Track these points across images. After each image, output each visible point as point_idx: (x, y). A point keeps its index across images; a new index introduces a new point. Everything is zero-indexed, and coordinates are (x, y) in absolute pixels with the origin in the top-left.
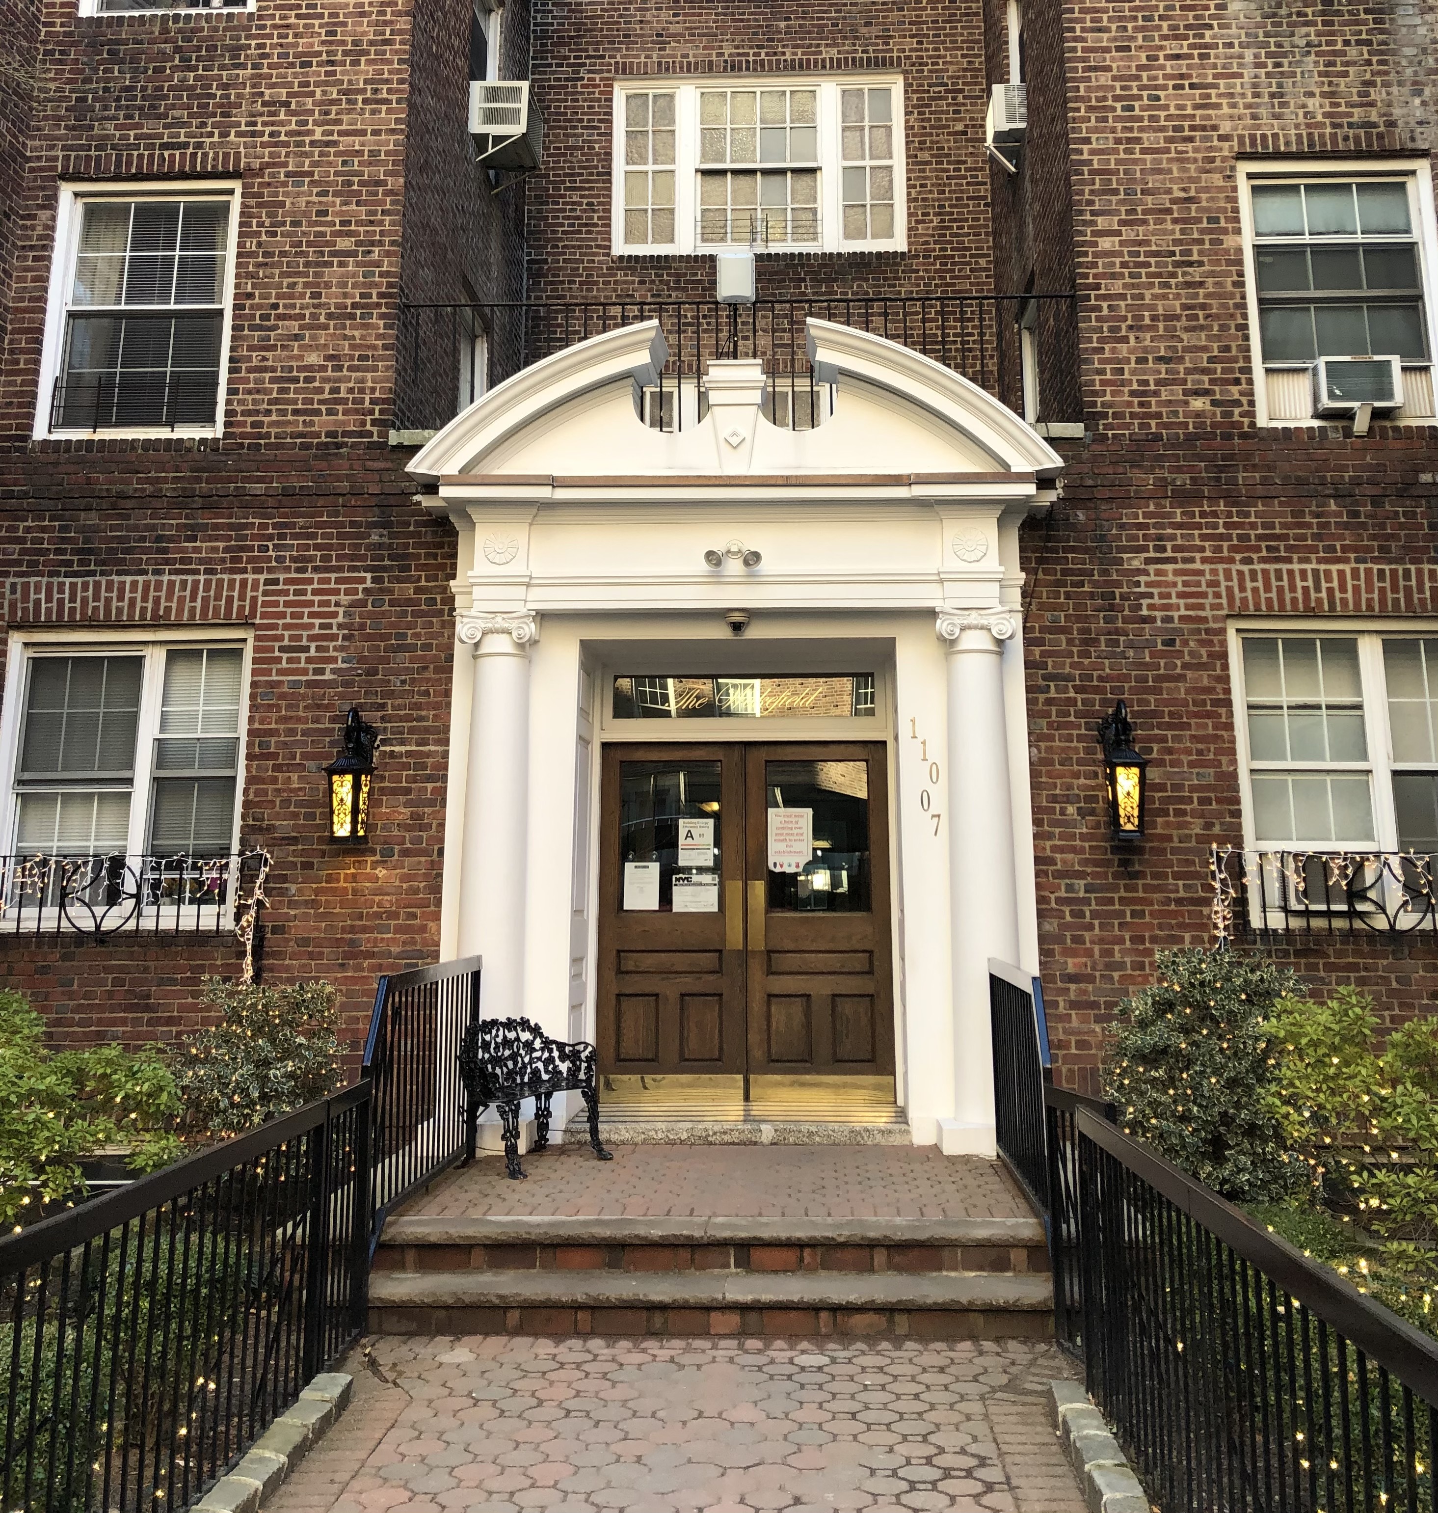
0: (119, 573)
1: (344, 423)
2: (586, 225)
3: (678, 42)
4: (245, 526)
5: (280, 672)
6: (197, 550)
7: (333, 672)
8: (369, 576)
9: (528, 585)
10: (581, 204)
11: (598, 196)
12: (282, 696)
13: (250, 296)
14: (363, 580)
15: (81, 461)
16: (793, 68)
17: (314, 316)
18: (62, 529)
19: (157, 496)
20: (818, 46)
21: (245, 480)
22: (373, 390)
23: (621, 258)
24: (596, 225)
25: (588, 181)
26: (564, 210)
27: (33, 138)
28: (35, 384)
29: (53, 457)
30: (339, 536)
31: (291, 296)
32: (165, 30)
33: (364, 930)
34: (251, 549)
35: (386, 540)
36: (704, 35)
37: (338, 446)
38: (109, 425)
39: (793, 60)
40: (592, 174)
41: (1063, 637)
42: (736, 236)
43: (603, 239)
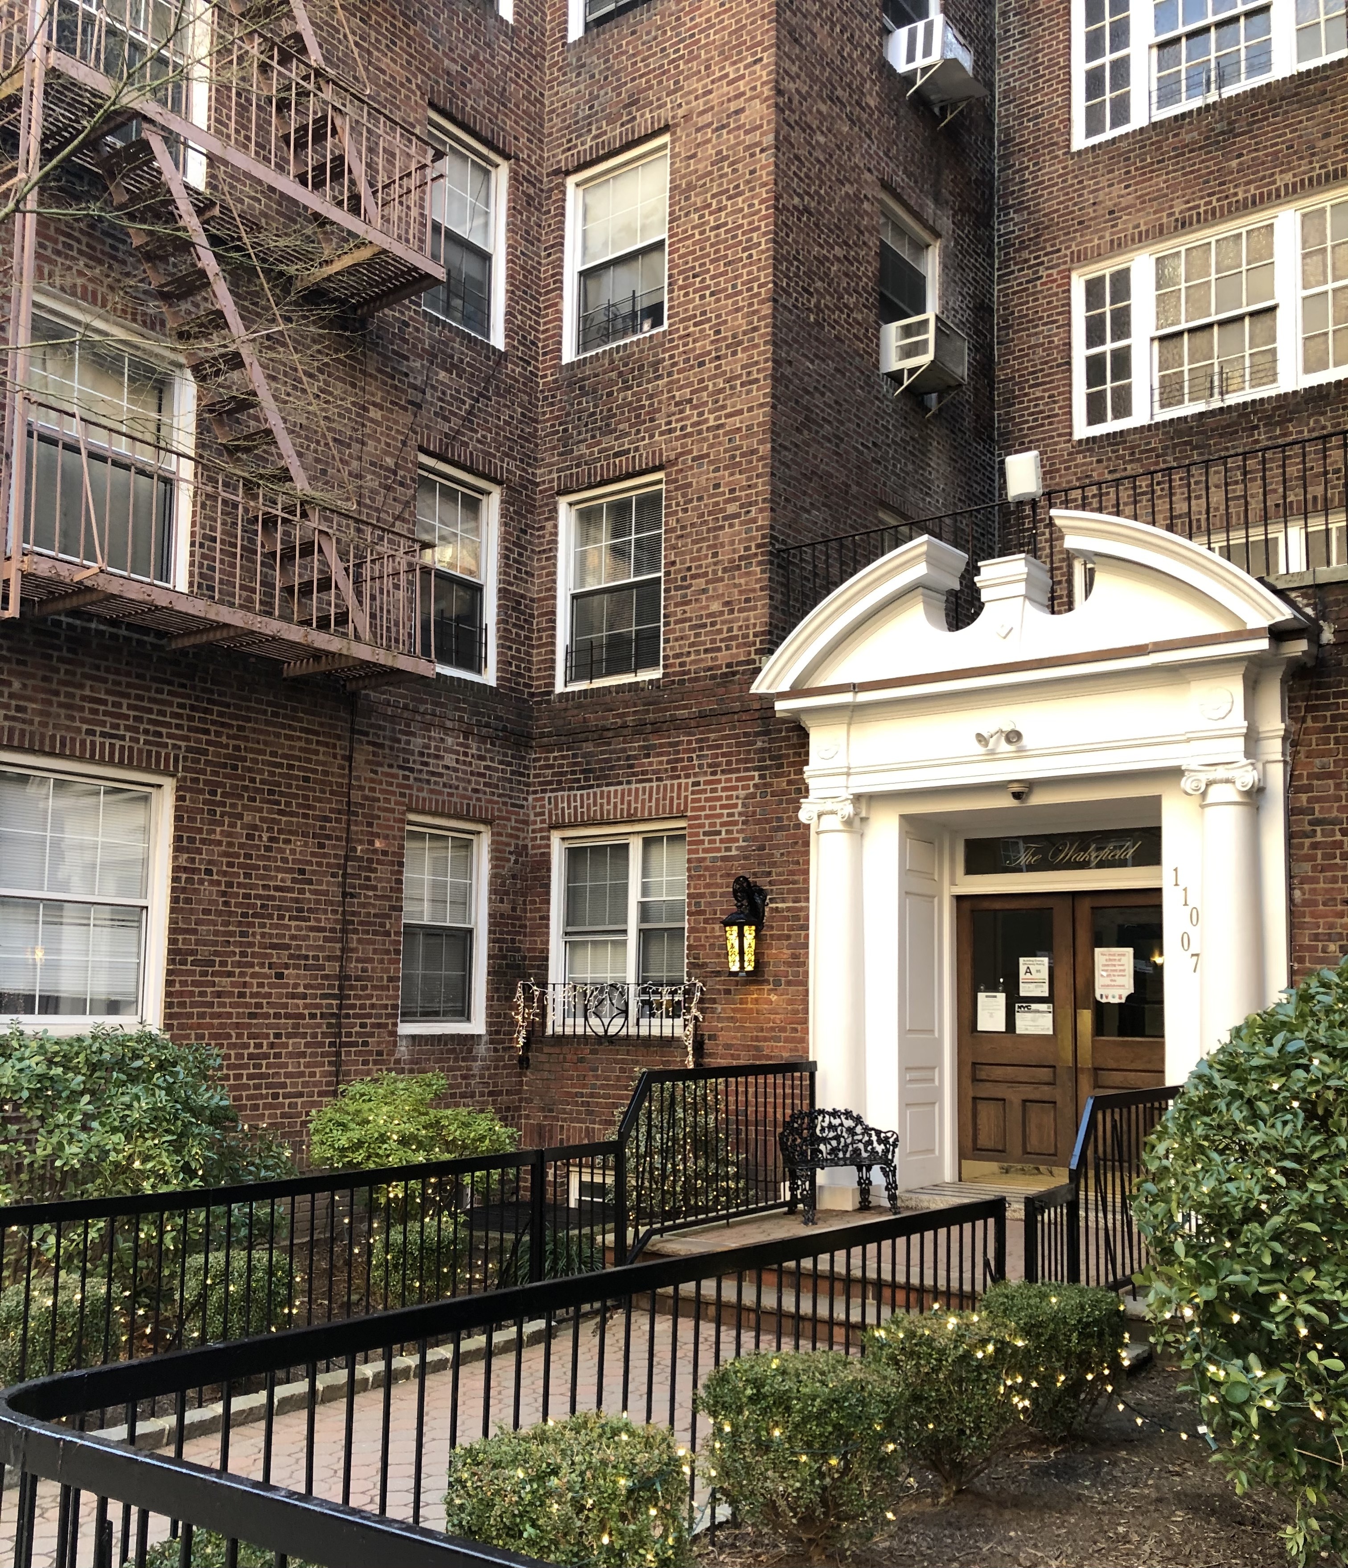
0: (607, 785)
1: (738, 655)
2: (1049, 417)
3: (1130, 214)
4: (678, 744)
5: (705, 851)
6: (651, 764)
7: (738, 848)
8: (756, 774)
9: (848, 774)
10: (1042, 398)
11: (1058, 387)
12: (707, 869)
13: (673, 563)
14: (753, 778)
15: (580, 706)
16: (1246, 207)
17: (715, 572)
18: (575, 756)
19: (624, 726)
20: (1273, 174)
21: (677, 708)
22: (755, 625)
23: (1080, 441)
24: (1057, 415)
25: (1049, 375)
26: (1028, 408)
27: (540, 467)
28: (553, 652)
29: (564, 705)
30: (738, 745)
31: (699, 559)
32: (612, 361)
33: (765, 1039)
34: (682, 760)
35: (766, 745)
36: (1155, 199)
37: (734, 674)
38: (601, 676)
39: (1246, 198)
40: (1051, 367)
41: (1331, 782)
42: (1195, 395)
43: (1064, 427)
